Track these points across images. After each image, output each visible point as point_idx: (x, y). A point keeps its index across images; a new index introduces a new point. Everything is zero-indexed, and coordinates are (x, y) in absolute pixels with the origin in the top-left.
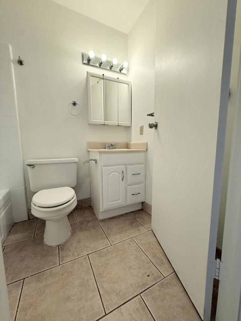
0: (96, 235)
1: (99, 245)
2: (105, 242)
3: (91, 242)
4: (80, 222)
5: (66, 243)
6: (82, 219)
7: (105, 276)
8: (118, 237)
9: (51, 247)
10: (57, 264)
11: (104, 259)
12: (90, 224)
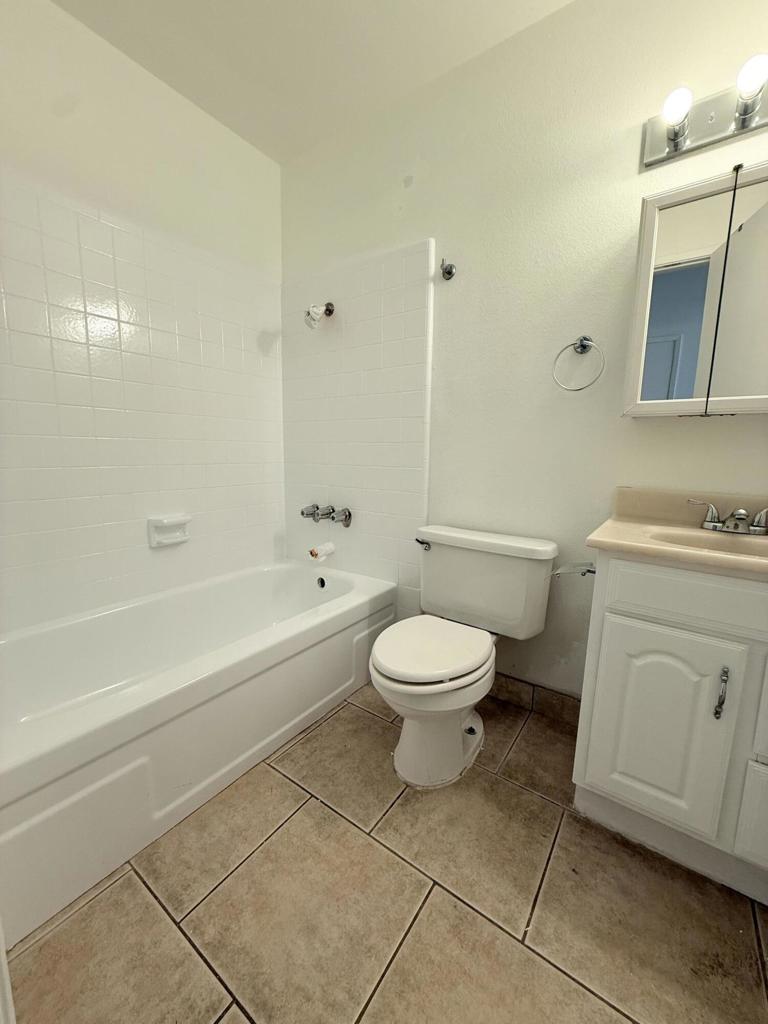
0: (510, 851)
1: (487, 891)
2: (513, 907)
3: (480, 857)
4: (507, 764)
5: (426, 792)
6: (524, 758)
7: (409, 1004)
8: (581, 945)
9: (395, 771)
10: (366, 826)
11: (457, 952)
12: (534, 798)
